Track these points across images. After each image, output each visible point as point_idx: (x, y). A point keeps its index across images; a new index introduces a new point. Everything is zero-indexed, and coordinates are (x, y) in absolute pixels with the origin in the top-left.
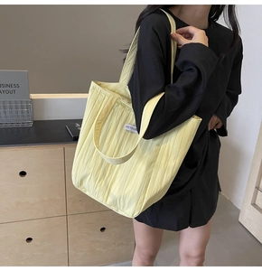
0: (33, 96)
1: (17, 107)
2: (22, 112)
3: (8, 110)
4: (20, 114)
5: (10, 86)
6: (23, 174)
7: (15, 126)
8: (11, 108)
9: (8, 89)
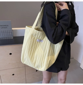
0: (13, 29)
1: (8, 33)
2: (10, 34)
3: (5, 34)
4: (9, 35)
5: (6, 26)
6: (11, 54)
7: (7, 38)
8: (6, 33)
9: (5, 27)
